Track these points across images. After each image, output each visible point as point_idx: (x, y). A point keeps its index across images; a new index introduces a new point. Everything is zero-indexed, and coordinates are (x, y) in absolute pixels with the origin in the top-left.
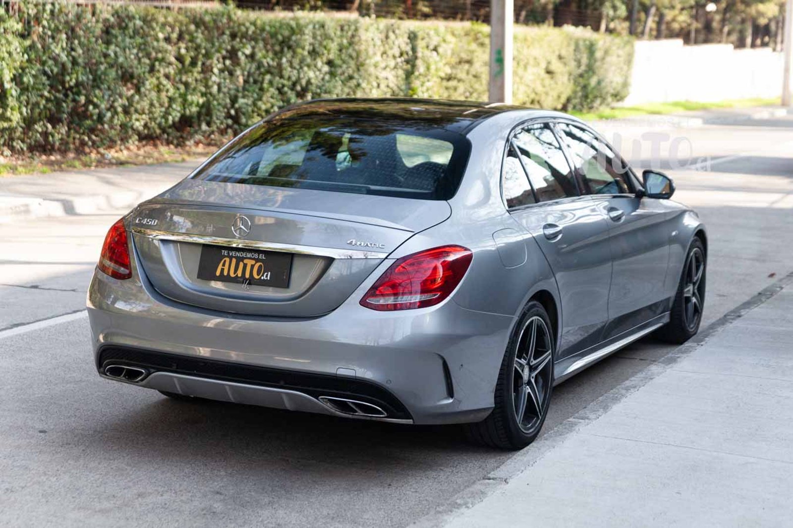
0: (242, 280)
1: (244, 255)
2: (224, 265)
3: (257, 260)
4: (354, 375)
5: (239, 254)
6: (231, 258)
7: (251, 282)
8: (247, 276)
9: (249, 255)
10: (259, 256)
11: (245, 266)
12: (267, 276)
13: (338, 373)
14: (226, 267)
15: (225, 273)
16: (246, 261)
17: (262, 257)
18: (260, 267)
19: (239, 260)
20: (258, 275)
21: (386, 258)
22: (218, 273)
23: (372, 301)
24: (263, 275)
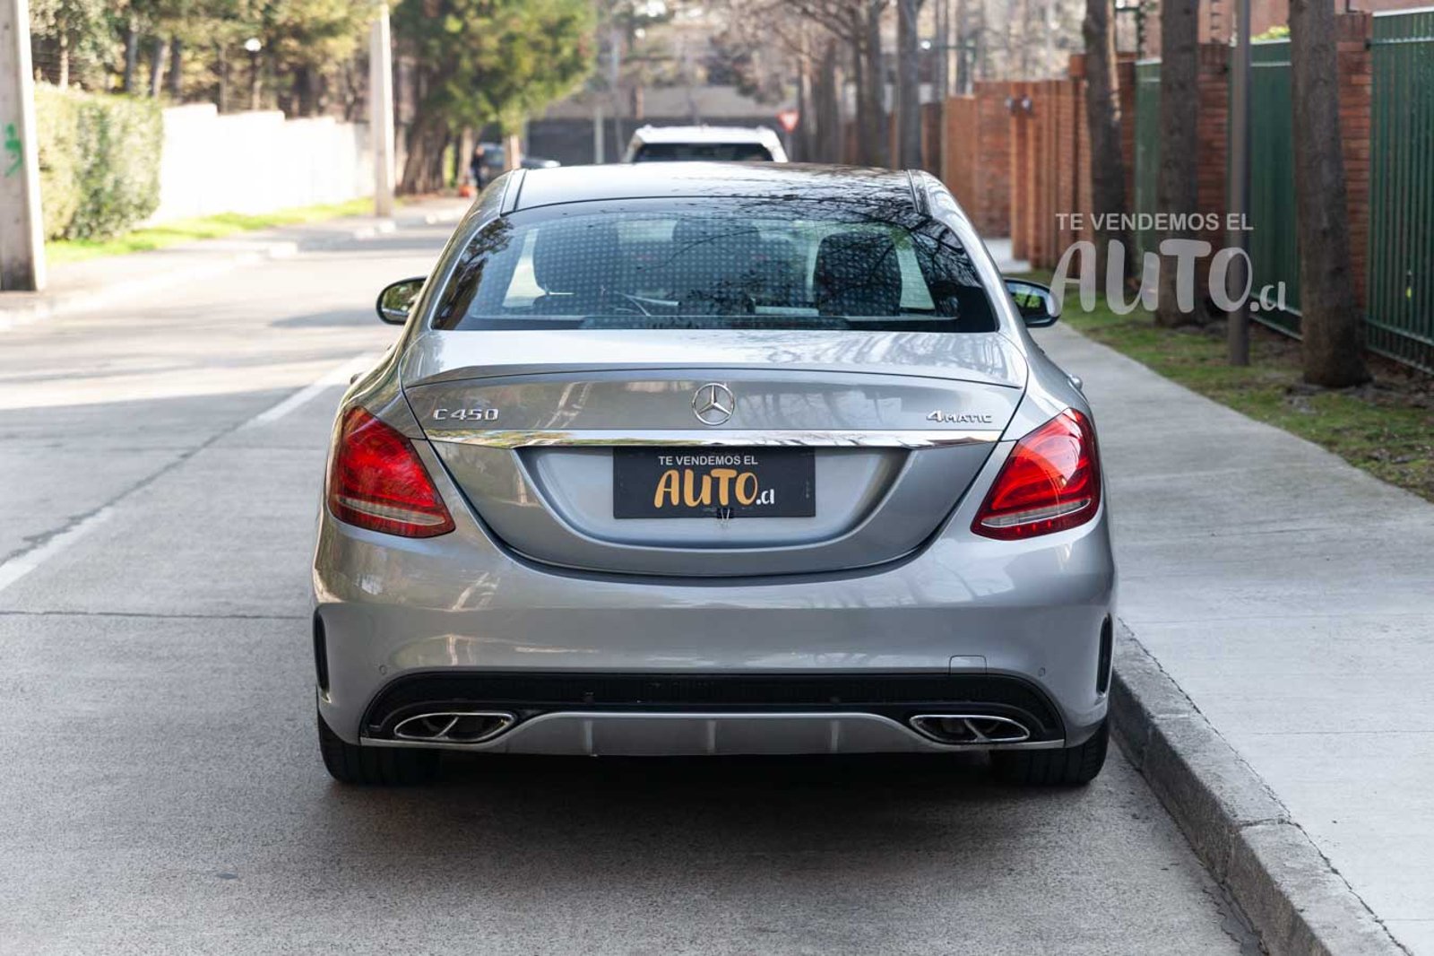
0: (714, 510)
1: (709, 461)
2: (668, 485)
3: (741, 469)
4: (984, 666)
5: (696, 461)
6: (681, 470)
7: (734, 510)
8: (724, 501)
9: (720, 461)
10: (742, 460)
11: (716, 482)
12: (768, 497)
13: (953, 665)
14: (673, 486)
15: (675, 501)
16: (715, 473)
17: (749, 460)
18: (749, 482)
19: (700, 472)
20: (748, 496)
21: (1000, 440)
22: (658, 502)
23: (990, 523)
24: (759, 497)
